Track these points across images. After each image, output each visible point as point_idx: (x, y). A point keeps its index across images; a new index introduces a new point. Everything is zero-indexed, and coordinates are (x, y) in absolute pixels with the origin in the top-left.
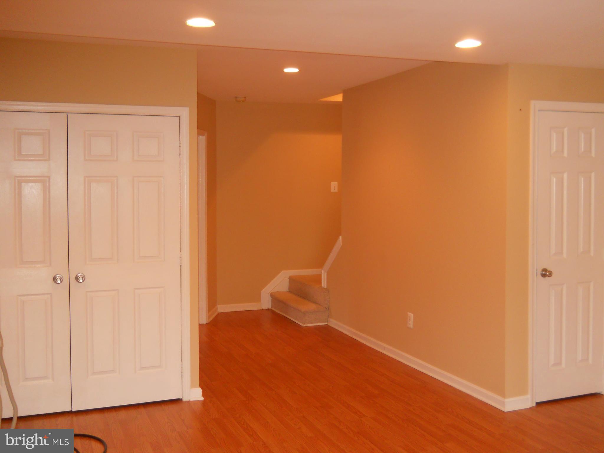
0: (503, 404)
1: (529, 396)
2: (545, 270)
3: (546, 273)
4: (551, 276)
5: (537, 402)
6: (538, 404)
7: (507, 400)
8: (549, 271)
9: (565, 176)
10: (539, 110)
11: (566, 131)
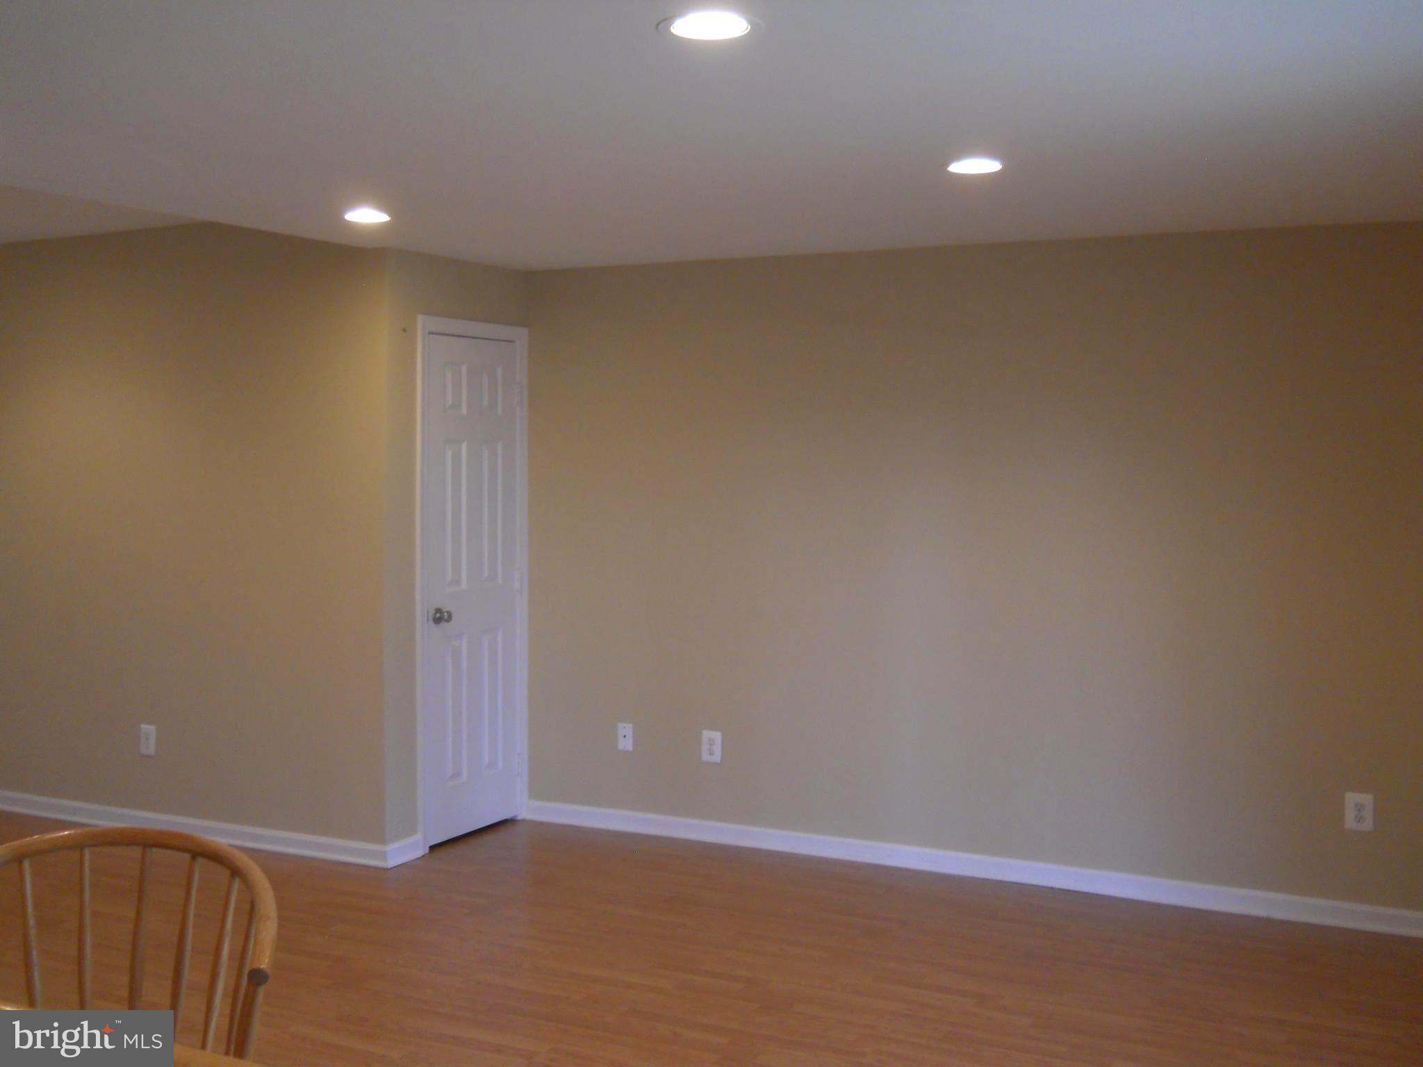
0: (384, 855)
1: (418, 836)
2: (438, 610)
3: (440, 617)
4: (449, 622)
5: (432, 844)
6: (433, 848)
7: (389, 848)
8: (447, 612)
9: (464, 447)
10: (429, 333)
11: (464, 368)
